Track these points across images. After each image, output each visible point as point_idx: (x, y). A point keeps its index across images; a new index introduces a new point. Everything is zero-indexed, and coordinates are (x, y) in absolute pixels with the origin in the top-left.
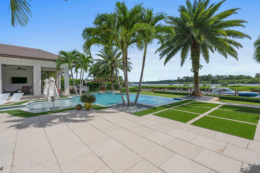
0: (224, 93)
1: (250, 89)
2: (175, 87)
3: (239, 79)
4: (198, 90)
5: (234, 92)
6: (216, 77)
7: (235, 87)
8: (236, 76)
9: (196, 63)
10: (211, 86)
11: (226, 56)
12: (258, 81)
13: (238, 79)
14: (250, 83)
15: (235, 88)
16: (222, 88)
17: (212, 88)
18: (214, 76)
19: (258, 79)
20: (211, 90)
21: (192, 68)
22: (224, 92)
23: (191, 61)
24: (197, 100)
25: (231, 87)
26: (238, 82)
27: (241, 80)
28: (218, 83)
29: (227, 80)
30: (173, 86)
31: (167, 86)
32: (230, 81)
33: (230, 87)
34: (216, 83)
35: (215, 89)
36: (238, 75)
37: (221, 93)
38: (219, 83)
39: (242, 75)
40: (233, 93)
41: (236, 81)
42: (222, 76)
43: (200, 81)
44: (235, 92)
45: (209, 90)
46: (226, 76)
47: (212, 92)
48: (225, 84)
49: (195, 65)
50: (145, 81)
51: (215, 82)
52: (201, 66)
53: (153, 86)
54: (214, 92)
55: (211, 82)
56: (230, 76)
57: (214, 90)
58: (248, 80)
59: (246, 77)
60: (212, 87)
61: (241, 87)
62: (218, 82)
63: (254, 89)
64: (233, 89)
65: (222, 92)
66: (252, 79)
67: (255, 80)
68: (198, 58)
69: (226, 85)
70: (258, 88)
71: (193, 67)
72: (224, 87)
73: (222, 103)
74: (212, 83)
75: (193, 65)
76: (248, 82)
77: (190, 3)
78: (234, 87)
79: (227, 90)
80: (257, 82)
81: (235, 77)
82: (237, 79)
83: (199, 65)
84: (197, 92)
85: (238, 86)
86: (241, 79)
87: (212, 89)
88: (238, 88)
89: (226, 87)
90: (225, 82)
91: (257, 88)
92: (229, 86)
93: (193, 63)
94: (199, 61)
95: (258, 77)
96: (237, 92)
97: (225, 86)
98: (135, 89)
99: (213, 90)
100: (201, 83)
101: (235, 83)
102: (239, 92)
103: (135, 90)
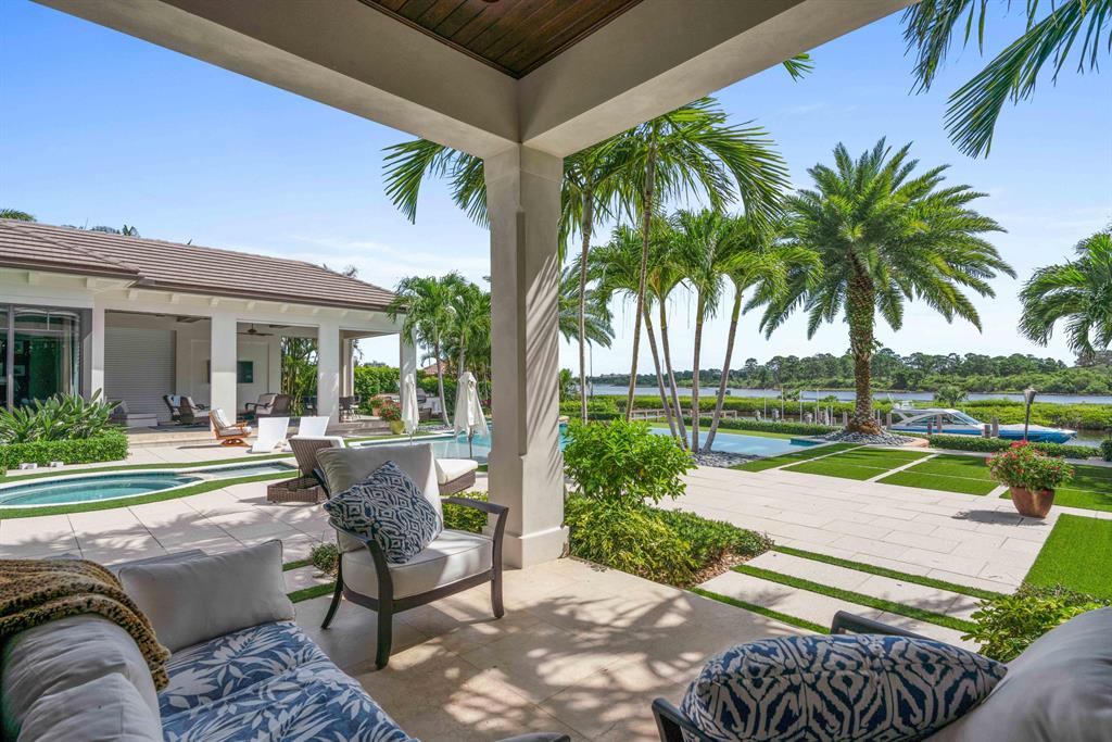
0: (944, 432)
1: (1048, 416)
2: (743, 401)
3: (1011, 373)
4: (868, 416)
5: (981, 426)
6: (913, 363)
7: (989, 405)
8: (998, 358)
9: (862, 335)
10: (895, 402)
11: (948, 316)
12: (1088, 382)
13: (1006, 374)
14: (1055, 390)
15: (990, 410)
16: (938, 411)
17: (900, 411)
18: (904, 359)
19: (1087, 375)
20: (896, 419)
21: (849, 347)
22: (944, 427)
23: (847, 327)
24: (867, 443)
25: (974, 406)
26: (1004, 388)
27: (1018, 378)
28: (921, 387)
29: (959, 375)
30: (732, 398)
31: (707, 400)
32: (971, 380)
33: (971, 408)
34: (914, 389)
35: (909, 415)
36: (1007, 355)
37: (935, 431)
38: (926, 390)
39: (1021, 356)
40: (977, 432)
41: (995, 380)
42: (938, 357)
43: (846, 377)
44: (986, 427)
45: (889, 418)
46: (958, 358)
47: (898, 425)
48: (949, 395)
49: (860, 341)
50: (596, 374)
51: (910, 383)
52: (876, 342)
53: (645, 397)
54: (908, 424)
55: (891, 383)
56: (969, 356)
57: (907, 420)
58: (1045, 377)
59: (1040, 366)
60: (897, 406)
61: (1013, 409)
62: (920, 383)
63: (1063, 418)
64: (981, 416)
65: (940, 427)
66: (1065, 373)
67: (1077, 379)
68: (871, 319)
69: (953, 400)
70: (1079, 414)
71: (852, 346)
72: (947, 407)
73: (936, 451)
74: (894, 387)
75: (853, 339)
76: (1048, 385)
77: (847, 158)
78: (984, 409)
79: (956, 419)
80: (1082, 387)
81: (994, 365)
82: (1004, 373)
83: (870, 342)
84: (865, 420)
85: (1002, 405)
86: (1018, 374)
87: (901, 414)
88: (1001, 413)
89: (952, 406)
90: (951, 388)
91: (1075, 414)
92: (964, 401)
93: (853, 334)
94: (871, 327)
95: (1090, 366)
96: (995, 427)
97: (948, 403)
98: (601, 410)
99: (903, 416)
100: (847, 387)
101: (993, 390)
102: (1002, 428)
103: (605, 413)
